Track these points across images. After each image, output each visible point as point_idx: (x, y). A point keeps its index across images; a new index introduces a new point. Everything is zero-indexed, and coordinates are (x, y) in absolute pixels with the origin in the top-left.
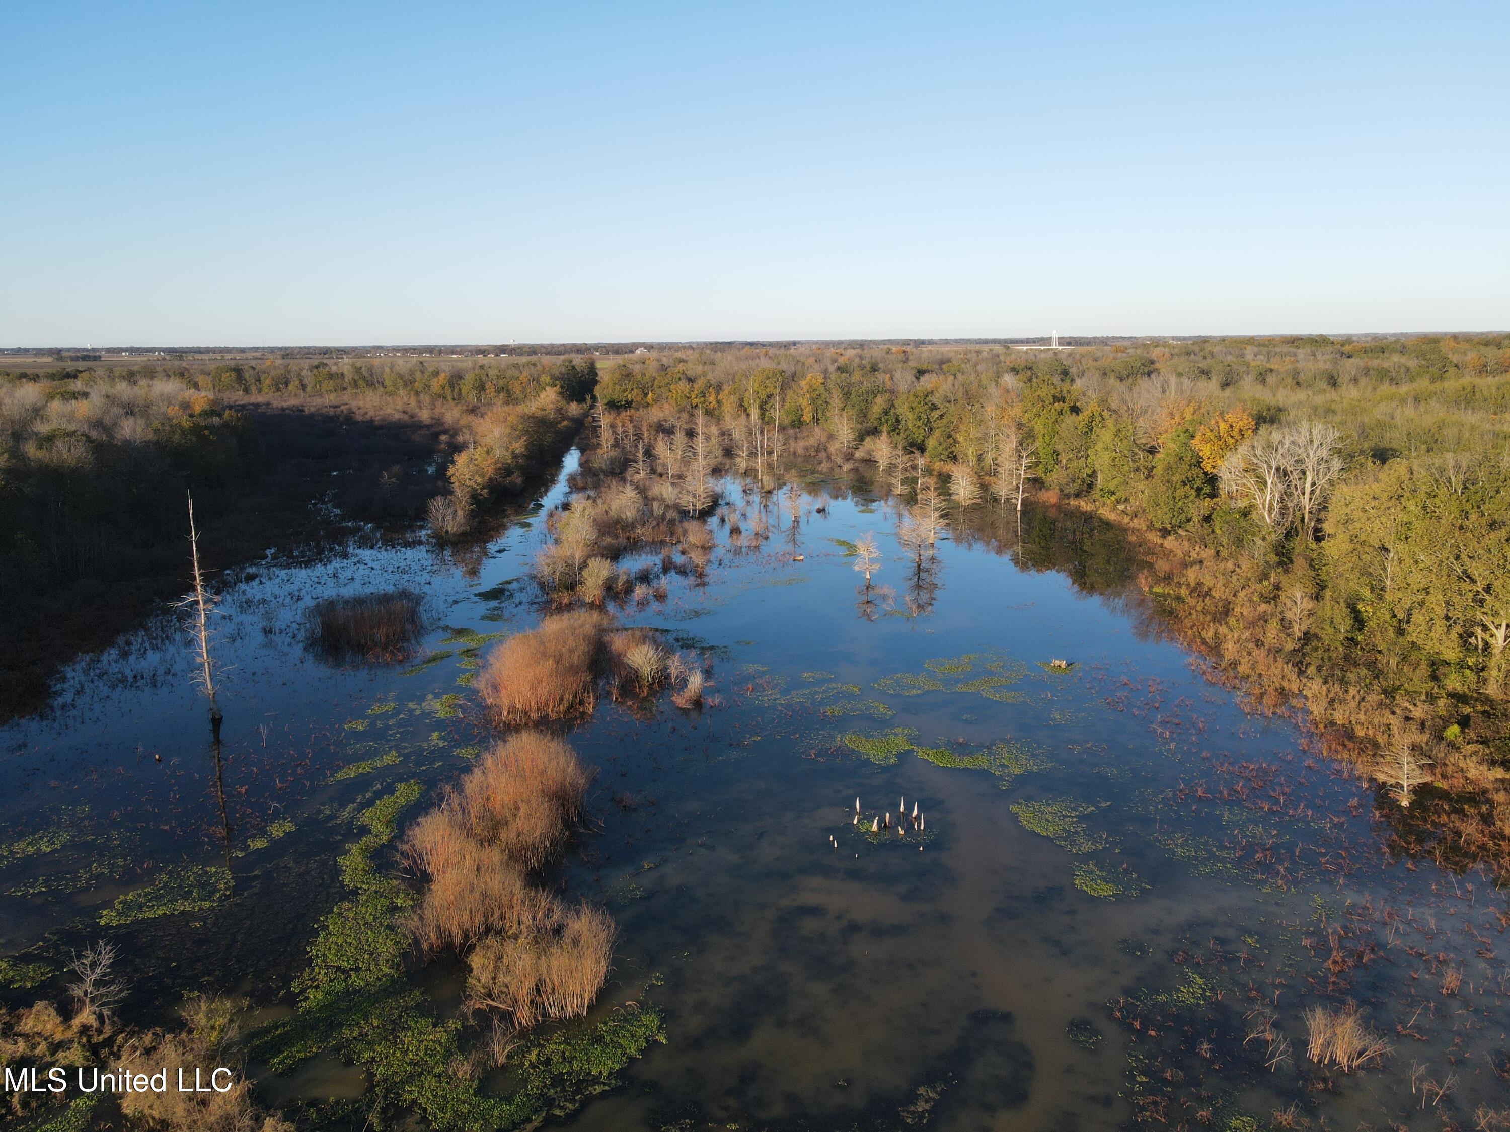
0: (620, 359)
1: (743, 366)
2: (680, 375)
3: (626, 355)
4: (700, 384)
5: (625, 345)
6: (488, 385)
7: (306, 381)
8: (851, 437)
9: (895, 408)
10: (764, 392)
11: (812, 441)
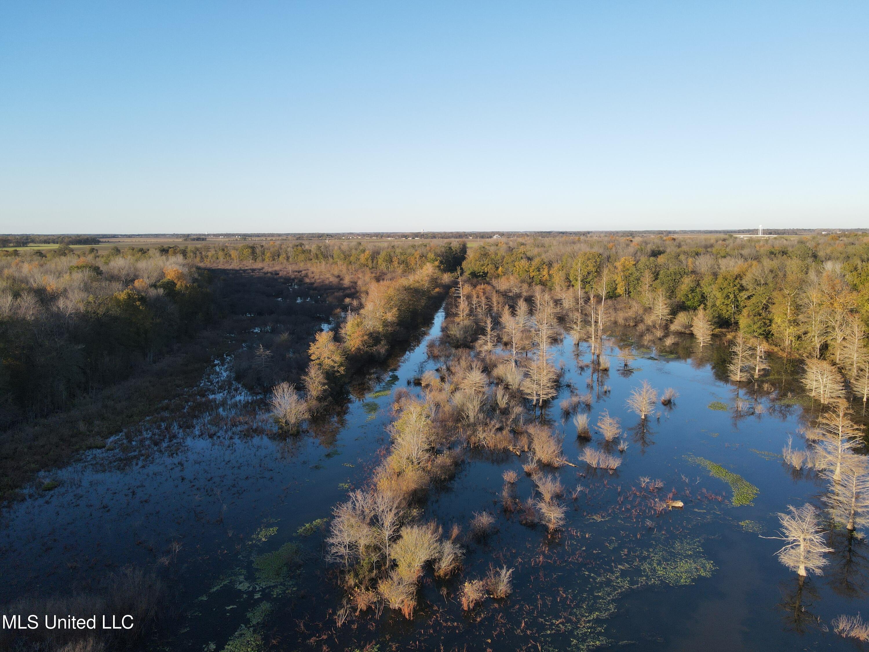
0: (480, 242)
1: (569, 249)
2: (522, 255)
3: (487, 239)
4: (536, 262)
5: (487, 233)
6: (395, 259)
7: (290, 254)
8: (667, 311)
9: (701, 287)
10: (585, 270)
11: (631, 313)
